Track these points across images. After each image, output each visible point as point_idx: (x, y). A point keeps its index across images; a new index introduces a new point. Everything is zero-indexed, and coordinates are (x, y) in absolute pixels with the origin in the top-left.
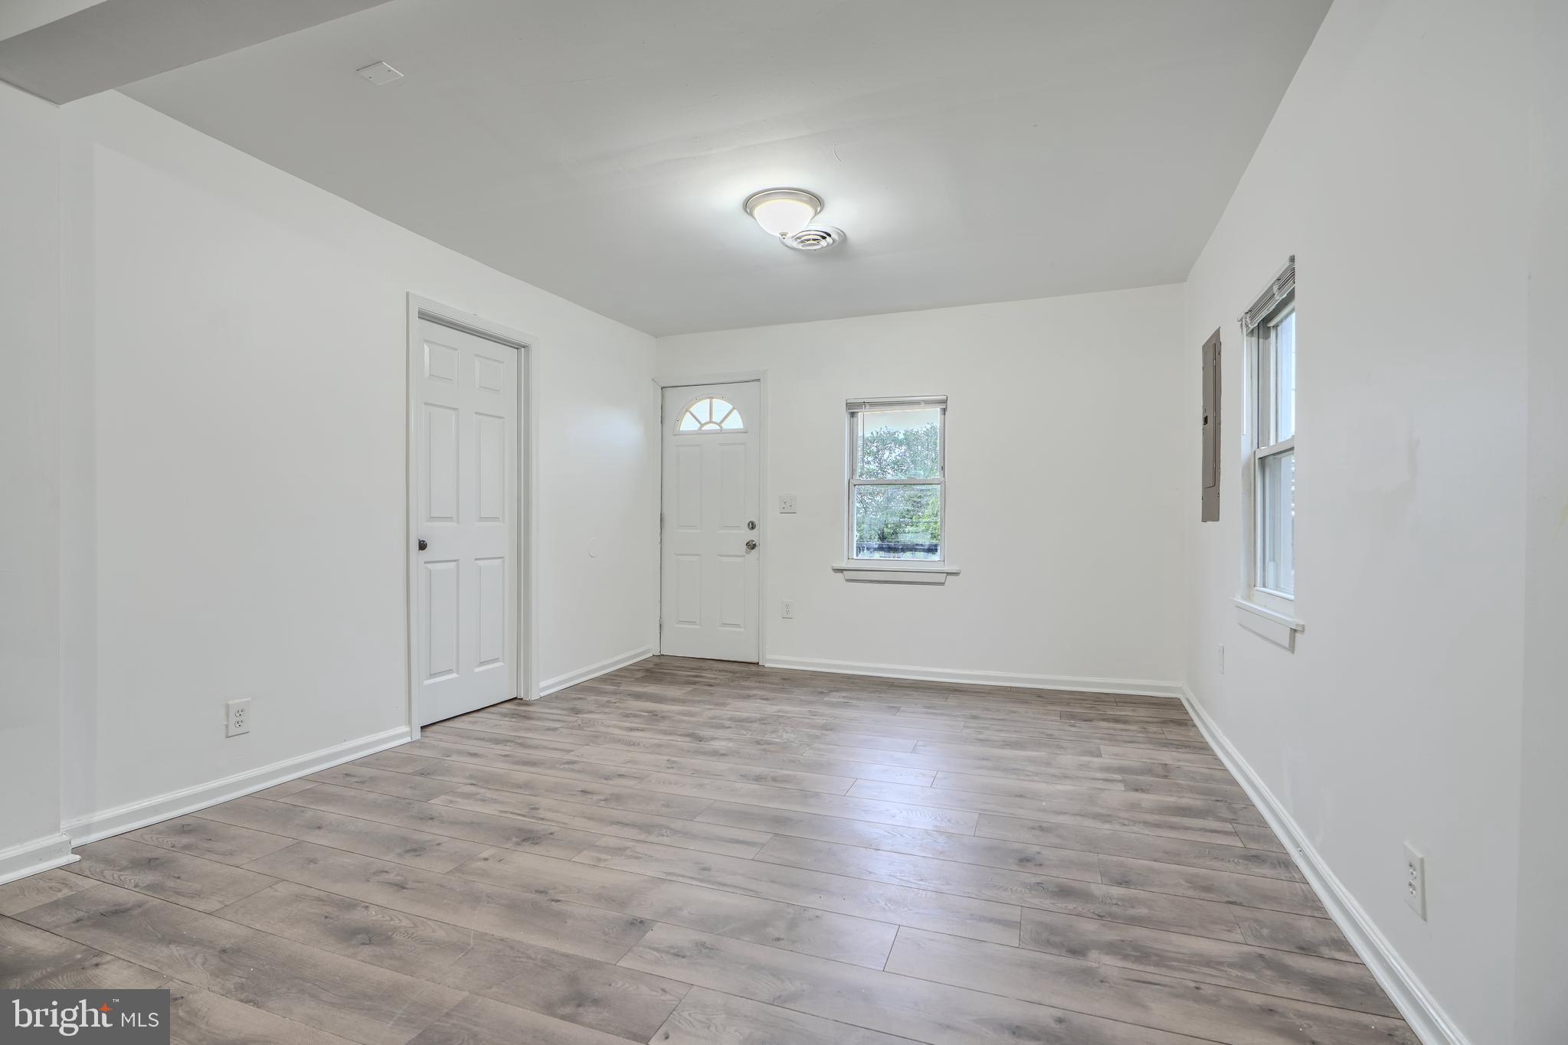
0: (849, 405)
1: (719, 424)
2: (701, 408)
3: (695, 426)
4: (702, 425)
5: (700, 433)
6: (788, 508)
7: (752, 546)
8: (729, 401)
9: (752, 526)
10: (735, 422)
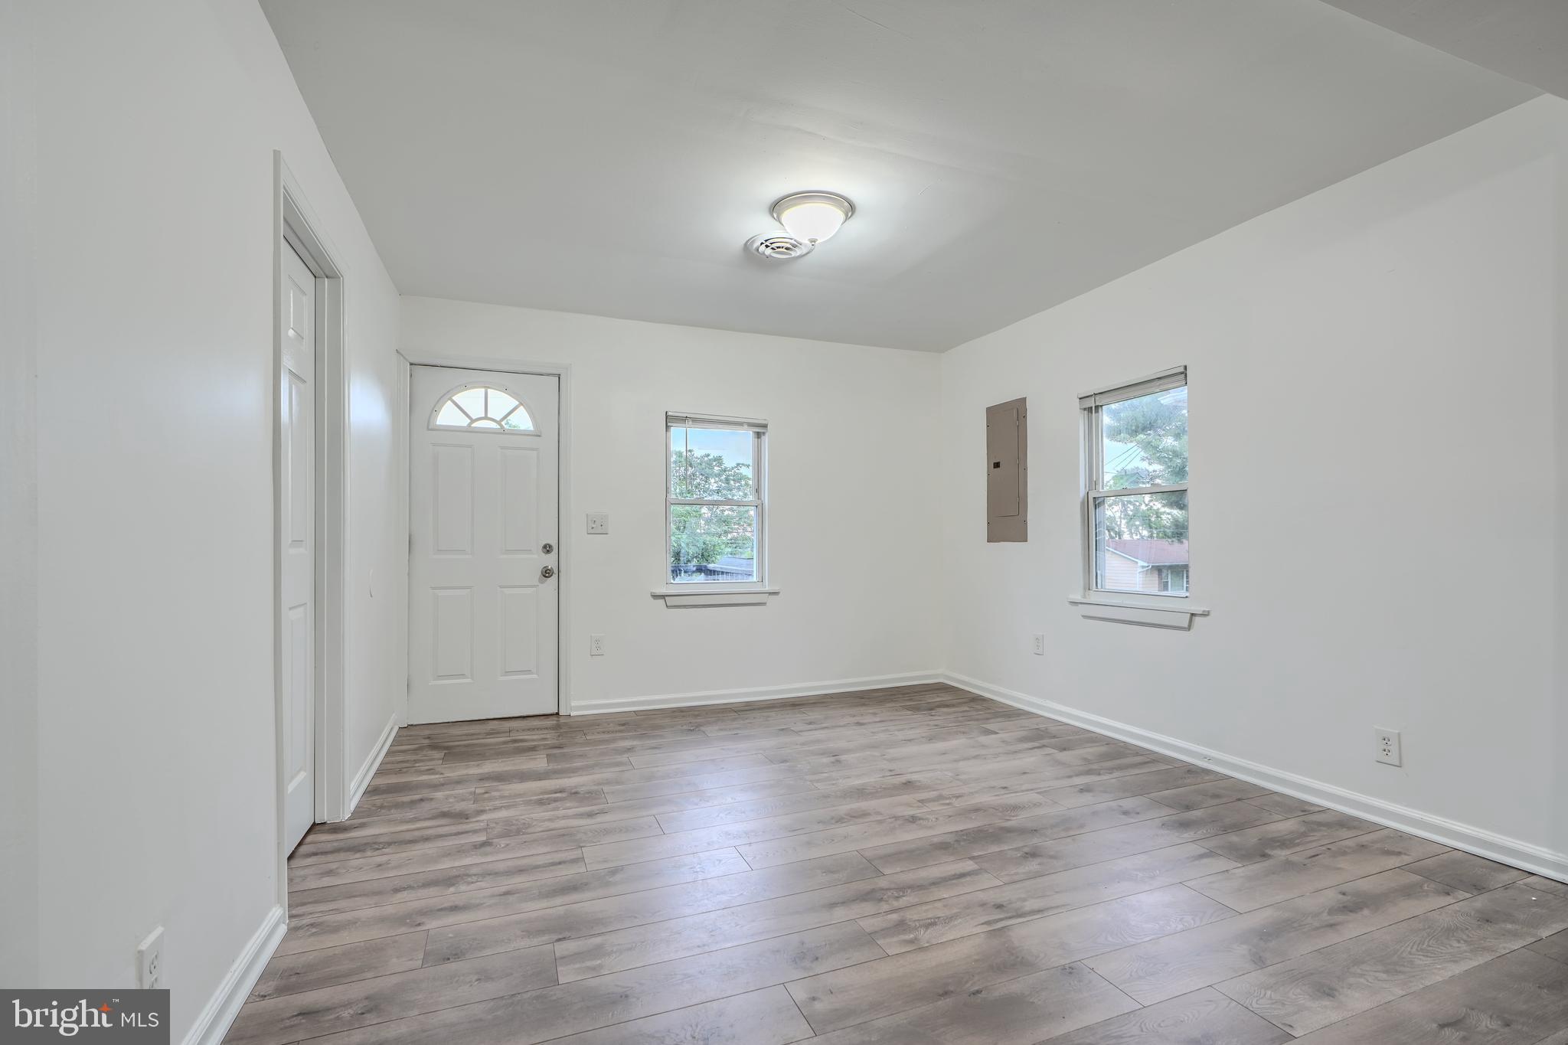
0: (668, 417)
1: (499, 423)
2: (471, 399)
3: (463, 422)
4: (473, 421)
5: (468, 430)
6: (597, 527)
7: (547, 573)
8: (514, 395)
9: (547, 549)
10: (522, 421)
